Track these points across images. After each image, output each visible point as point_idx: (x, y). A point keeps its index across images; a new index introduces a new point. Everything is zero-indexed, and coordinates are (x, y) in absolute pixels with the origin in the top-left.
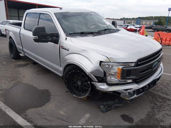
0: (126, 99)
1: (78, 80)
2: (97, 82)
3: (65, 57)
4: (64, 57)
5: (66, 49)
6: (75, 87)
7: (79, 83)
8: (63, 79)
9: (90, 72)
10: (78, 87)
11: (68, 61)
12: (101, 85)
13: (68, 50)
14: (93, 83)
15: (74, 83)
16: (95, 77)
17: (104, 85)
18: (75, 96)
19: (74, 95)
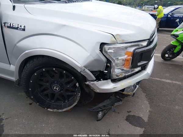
0: (129, 94)
1: (53, 83)
2: (95, 80)
3: (18, 45)
4: (16, 45)
5: (17, 28)
6: (47, 95)
7: (56, 88)
8: (18, 85)
9: (83, 65)
10: (53, 95)
11: (27, 52)
12: (104, 84)
13: (24, 30)
14: (87, 83)
15: (44, 90)
16: (92, 72)
17: (108, 83)
18: (52, 110)
19: (49, 109)
